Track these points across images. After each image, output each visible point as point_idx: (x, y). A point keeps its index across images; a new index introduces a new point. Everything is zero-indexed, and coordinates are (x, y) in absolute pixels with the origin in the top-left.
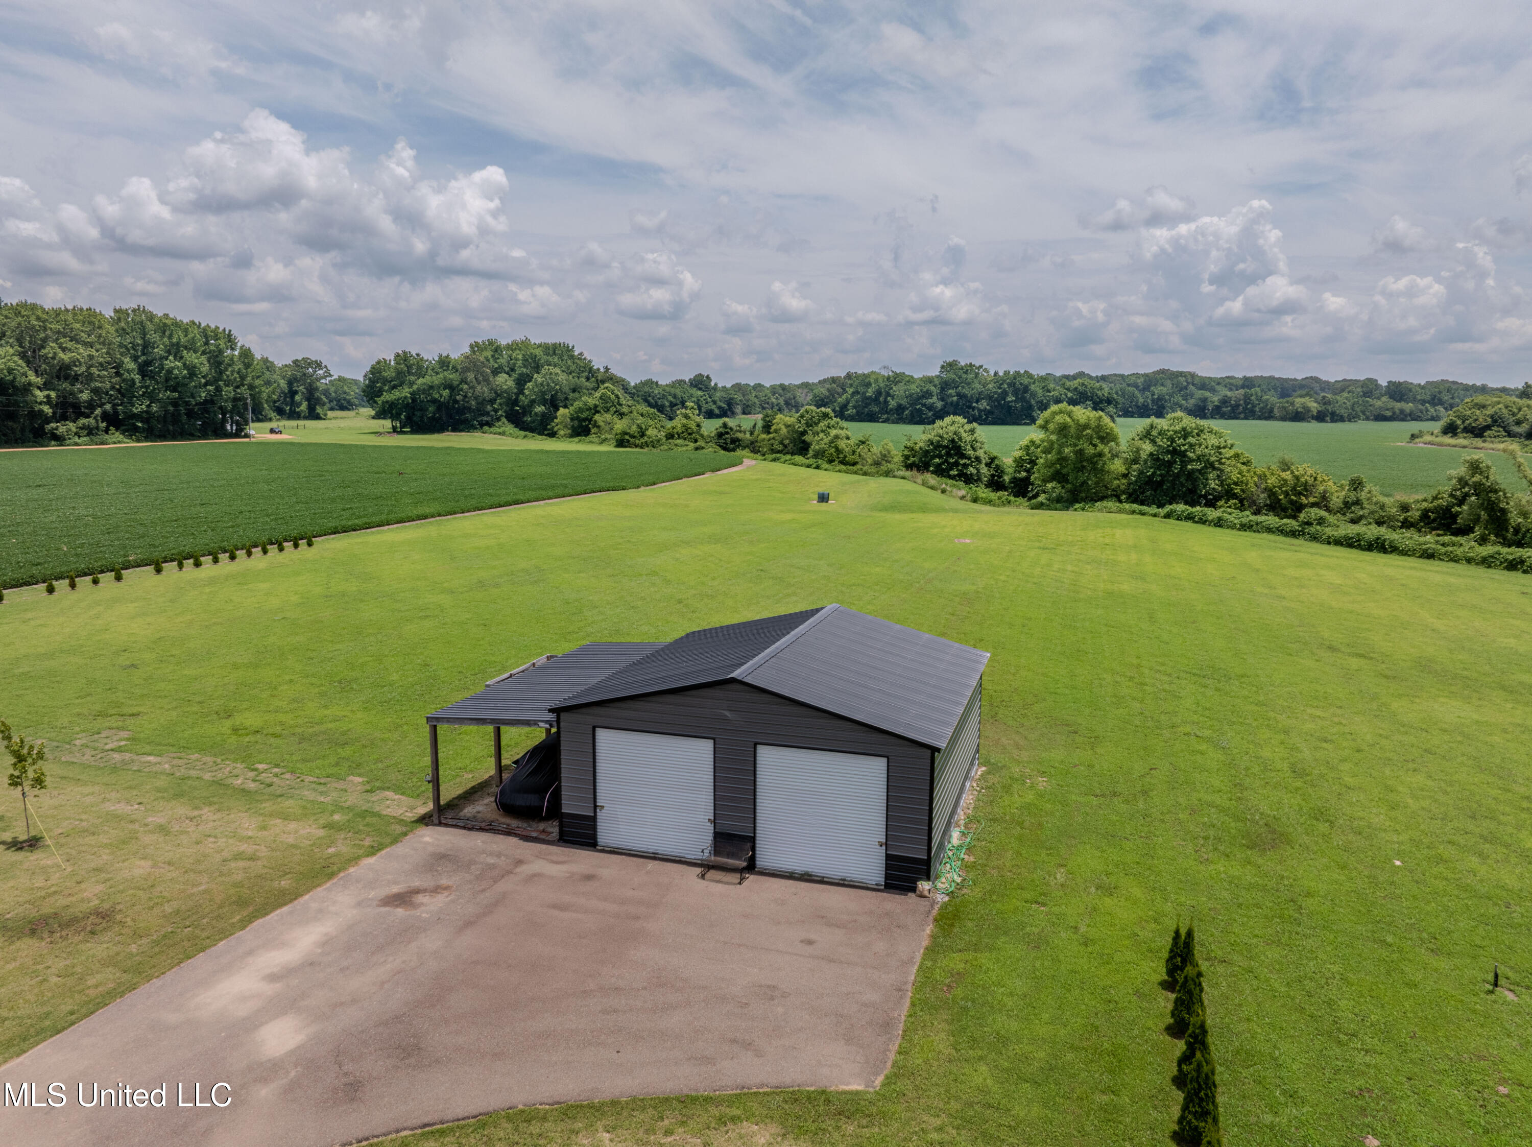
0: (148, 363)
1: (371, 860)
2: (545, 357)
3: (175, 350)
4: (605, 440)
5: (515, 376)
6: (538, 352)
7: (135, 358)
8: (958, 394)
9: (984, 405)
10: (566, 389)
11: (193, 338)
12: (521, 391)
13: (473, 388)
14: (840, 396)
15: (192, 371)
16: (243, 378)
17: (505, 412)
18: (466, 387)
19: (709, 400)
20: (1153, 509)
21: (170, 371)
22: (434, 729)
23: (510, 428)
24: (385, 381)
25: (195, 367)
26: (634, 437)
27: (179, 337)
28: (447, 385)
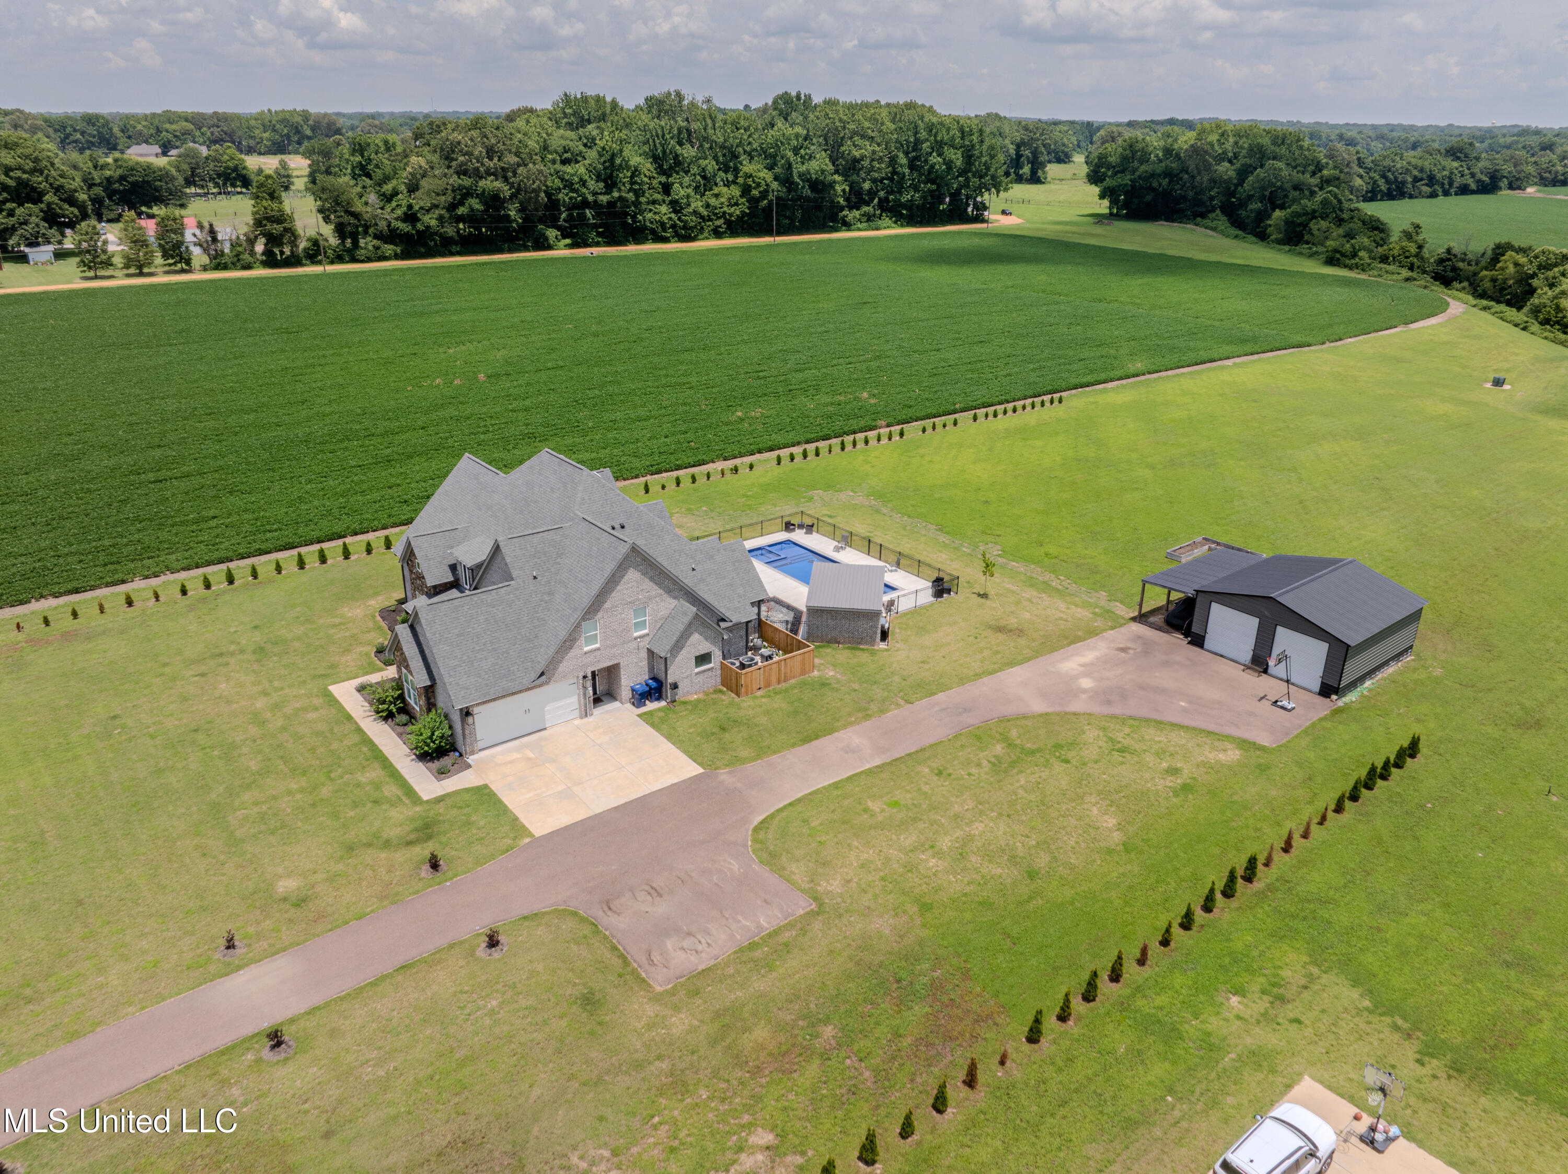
0: (916, 158)
1: (1112, 632)
2: (1272, 148)
3: (939, 147)
4: (1316, 253)
5: (1238, 165)
6: (1266, 141)
7: (906, 153)
10: (1288, 186)
11: (953, 136)
12: (1241, 182)
13: (1193, 177)
15: (949, 164)
16: (988, 169)
17: (1221, 202)
18: (1186, 176)
19: (1467, 171)
21: (932, 167)
22: (1144, 585)
23: (1222, 221)
24: (1110, 166)
25: (952, 162)
26: (1346, 256)
27: (943, 135)
28: (1168, 174)
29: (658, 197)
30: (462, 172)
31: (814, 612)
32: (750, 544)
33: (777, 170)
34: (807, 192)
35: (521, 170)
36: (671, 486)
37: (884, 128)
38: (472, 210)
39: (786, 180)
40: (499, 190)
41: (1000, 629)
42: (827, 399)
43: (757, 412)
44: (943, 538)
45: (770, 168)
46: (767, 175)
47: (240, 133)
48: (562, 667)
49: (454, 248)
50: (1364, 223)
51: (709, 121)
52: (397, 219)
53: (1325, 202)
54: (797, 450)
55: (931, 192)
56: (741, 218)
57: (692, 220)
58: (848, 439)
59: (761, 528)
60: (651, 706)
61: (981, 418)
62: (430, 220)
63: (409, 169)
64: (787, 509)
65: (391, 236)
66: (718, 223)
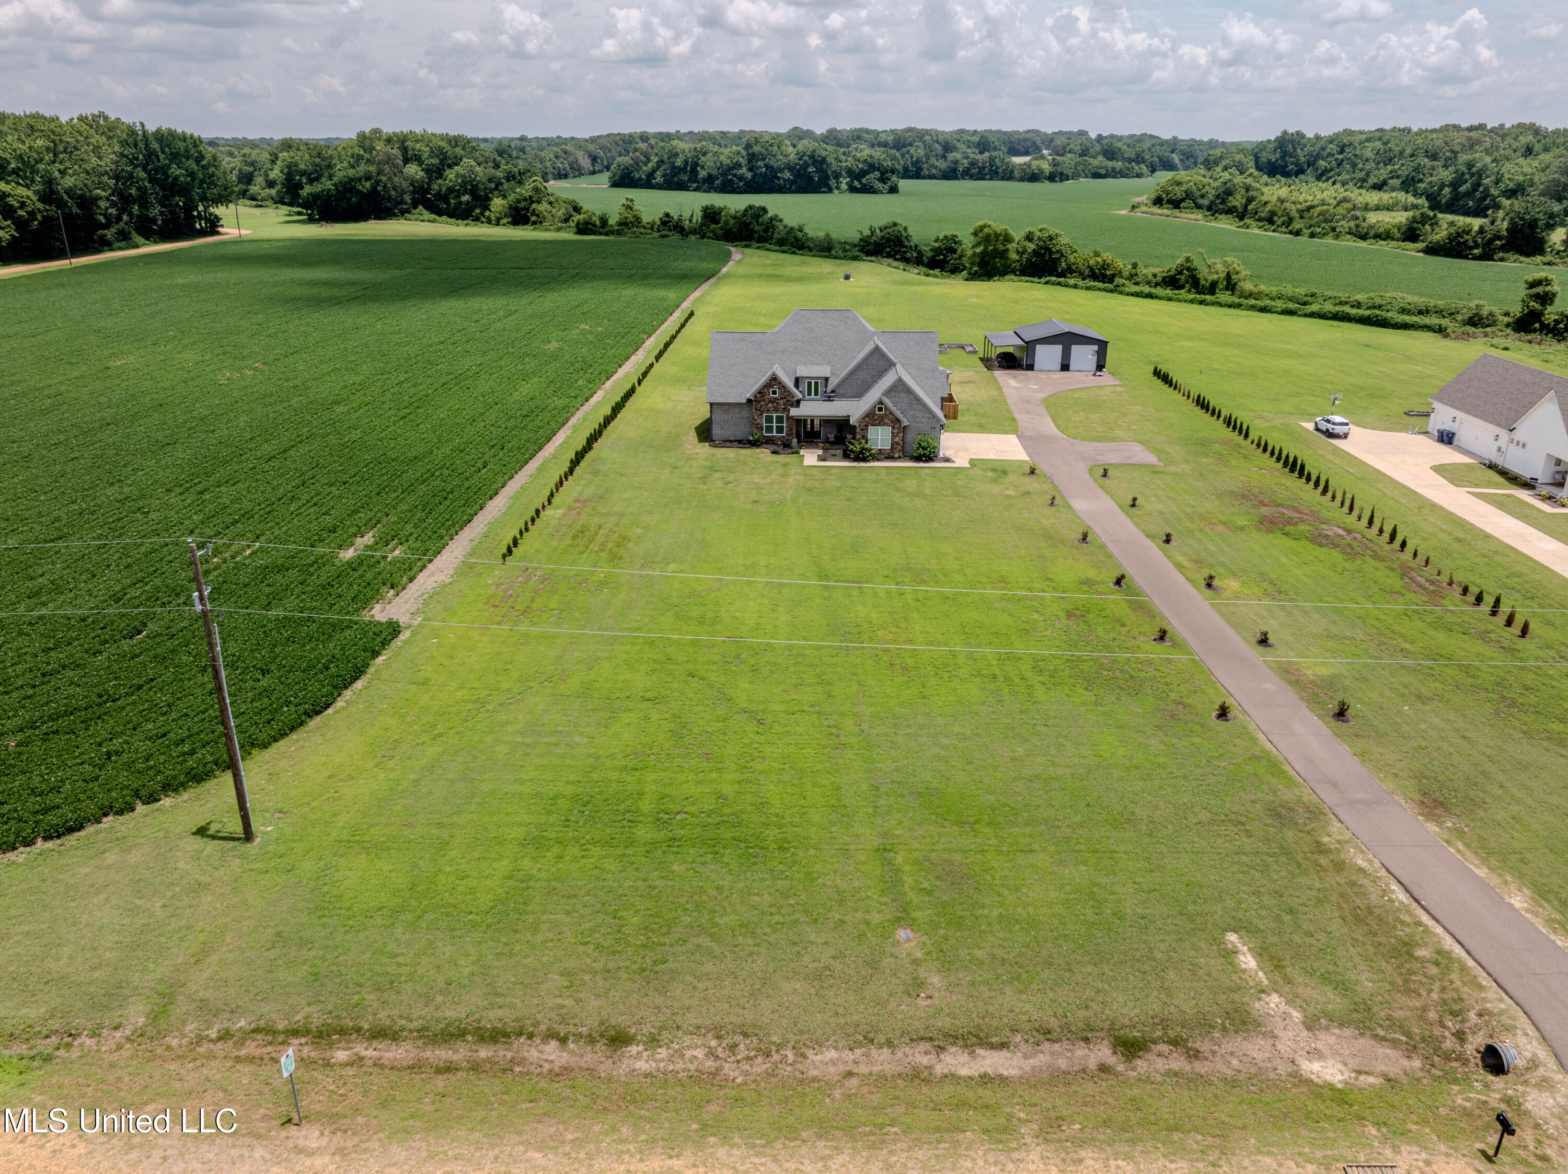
0: (155, 171)
7: (143, 167)
8: (766, 166)
9: (787, 175)
10: (484, 180)
12: (432, 181)
13: (390, 179)
14: (646, 164)
17: (416, 199)
18: (384, 178)
20: (1036, 279)
23: (427, 215)
24: (303, 174)
33: (36, 187)
34: (76, 210)
46: (30, 194)
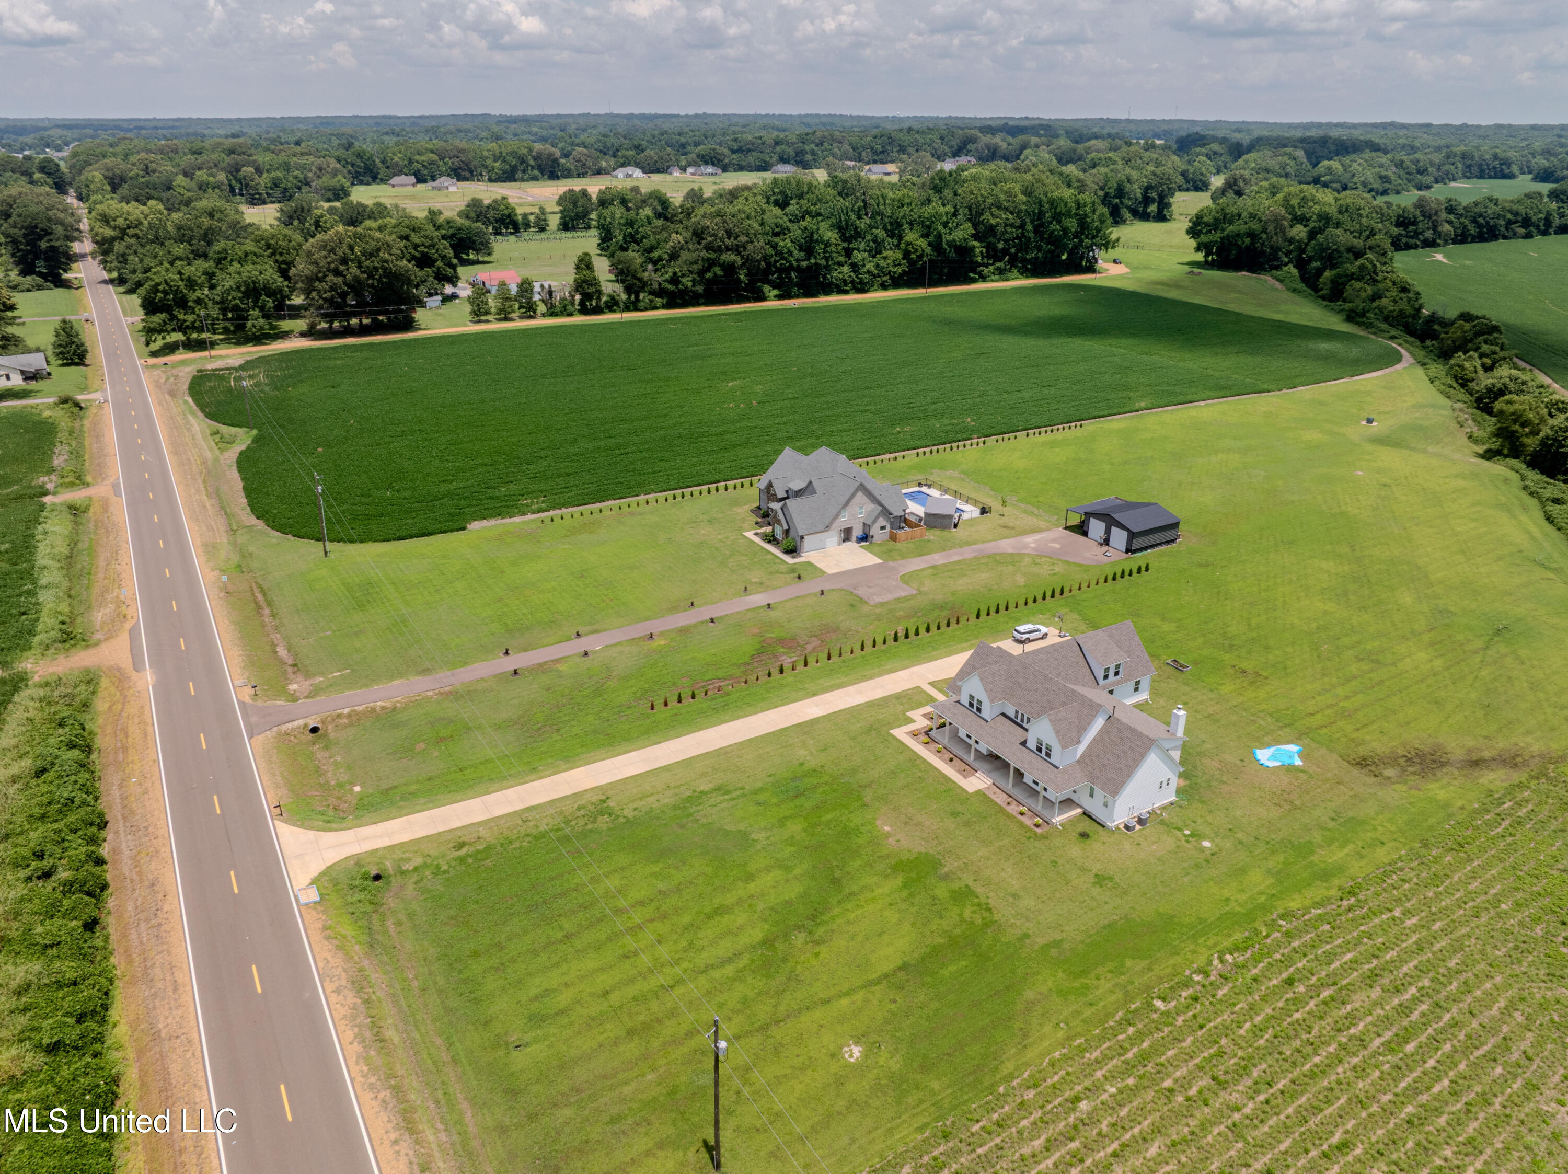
0: (1042, 225)
1: (1053, 531)
3: (1057, 217)
4: (1343, 310)
5: (1309, 228)
6: (1332, 209)
7: (1033, 221)
10: (1342, 249)
11: (1070, 209)
12: (1309, 243)
13: (1271, 237)
15: (1065, 230)
16: (1098, 232)
18: (1265, 236)
21: (1052, 232)
22: (1068, 512)
23: (1292, 274)
24: (1205, 225)
25: (1068, 228)
27: (1061, 208)
28: (1251, 235)
29: (842, 259)
30: (708, 248)
31: (927, 515)
32: (904, 491)
33: (931, 238)
34: (953, 255)
35: (750, 247)
36: (864, 465)
37: (1017, 200)
38: (715, 274)
39: (936, 246)
40: (735, 261)
41: (1005, 527)
42: (947, 422)
43: (907, 429)
44: (992, 493)
45: (925, 236)
46: (922, 243)
47: (474, 163)
48: (834, 525)
49: (702, 301)
50: (1394, 283)
51: (882, 201)
52: (666, 281)
53: (1362, 267)
54: (927, 450)
55: (1051, 252)
56: (901, 275)
57: (866, 278)
58: (955, 445)
59: (907, 484)
60: (863, 544)
61: (1031, 436)
62: (687, 282)
63: (671, 243)
64: (920, 477)
65: (660, 293)
66: (885, 278)
